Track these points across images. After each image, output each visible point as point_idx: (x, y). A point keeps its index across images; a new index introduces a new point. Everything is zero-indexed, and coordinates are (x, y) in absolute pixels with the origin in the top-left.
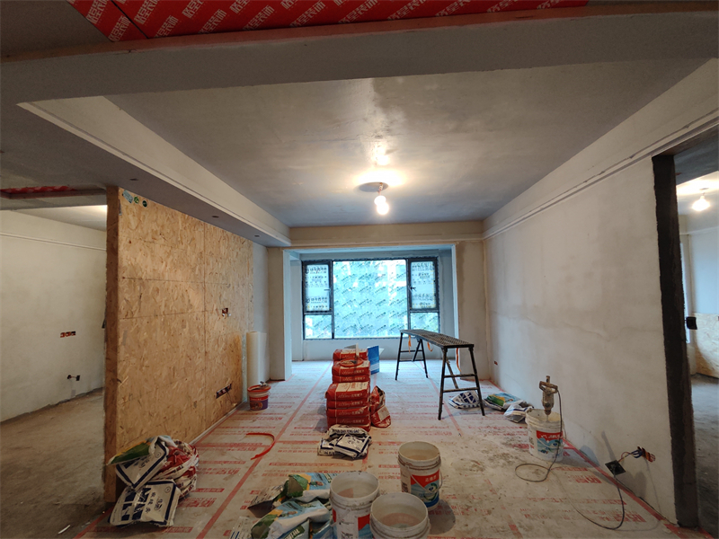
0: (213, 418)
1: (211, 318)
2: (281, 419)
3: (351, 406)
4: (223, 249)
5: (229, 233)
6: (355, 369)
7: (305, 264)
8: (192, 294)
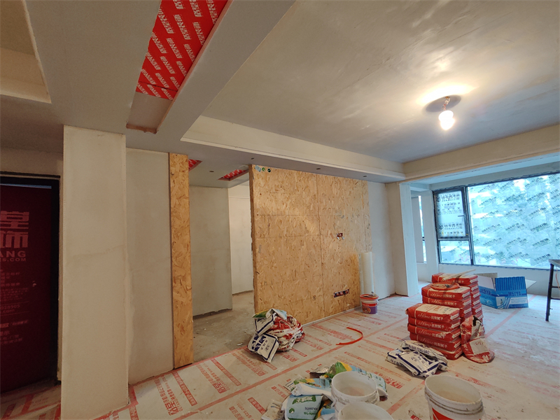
0: (331, 310)
1: (325, 240)
2: (379, 324)
3: (431, 327)
4: (335, 191)
5: (341, 178)
6: (445, 293)
7: (436, 194)
8: (308, 223)
